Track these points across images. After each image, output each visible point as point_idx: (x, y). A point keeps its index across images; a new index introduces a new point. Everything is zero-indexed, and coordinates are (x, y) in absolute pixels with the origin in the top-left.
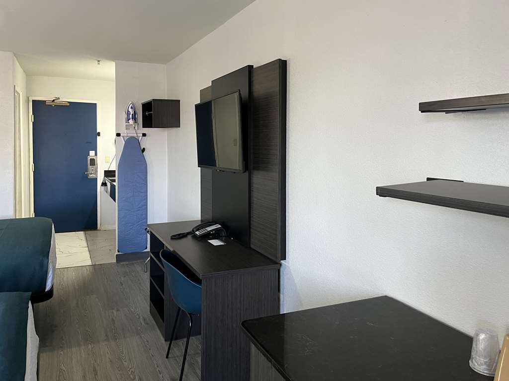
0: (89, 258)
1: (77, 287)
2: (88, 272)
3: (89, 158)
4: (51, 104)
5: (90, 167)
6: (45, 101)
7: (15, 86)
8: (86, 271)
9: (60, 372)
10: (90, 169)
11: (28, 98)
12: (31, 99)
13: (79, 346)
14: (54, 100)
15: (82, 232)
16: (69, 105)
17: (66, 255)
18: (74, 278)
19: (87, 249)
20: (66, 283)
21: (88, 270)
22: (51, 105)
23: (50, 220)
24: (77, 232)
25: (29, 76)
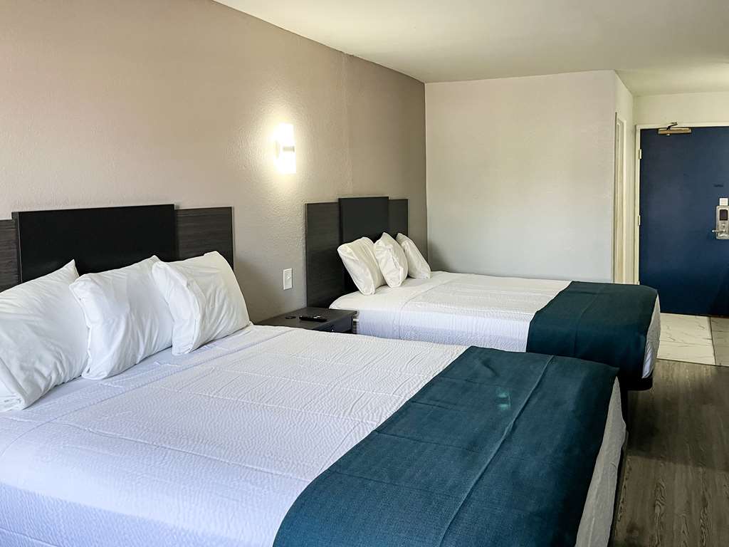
0: (712, 355)
1: (690, 390)
2: (709, 374)
3: (719, 209)
4: (666, 132)
5: (720, 223)
6: (657, 129)
7: (616, 113)
8: (705, 371)
9: (657, 487)
10: (720, 226)
11: (635, 126)
12: (639, 128)
13: (686, 463)
14: (669, 127)
15: (706, 318)
16: (690, 131)
17: (679, 345)
18: (687, 377)
19: (710, 342)
20: (676, 381)
21: (709, 370)
22: (666, 134)
23: (656, 291)
24: (698, 317)
25: (637, 97)
